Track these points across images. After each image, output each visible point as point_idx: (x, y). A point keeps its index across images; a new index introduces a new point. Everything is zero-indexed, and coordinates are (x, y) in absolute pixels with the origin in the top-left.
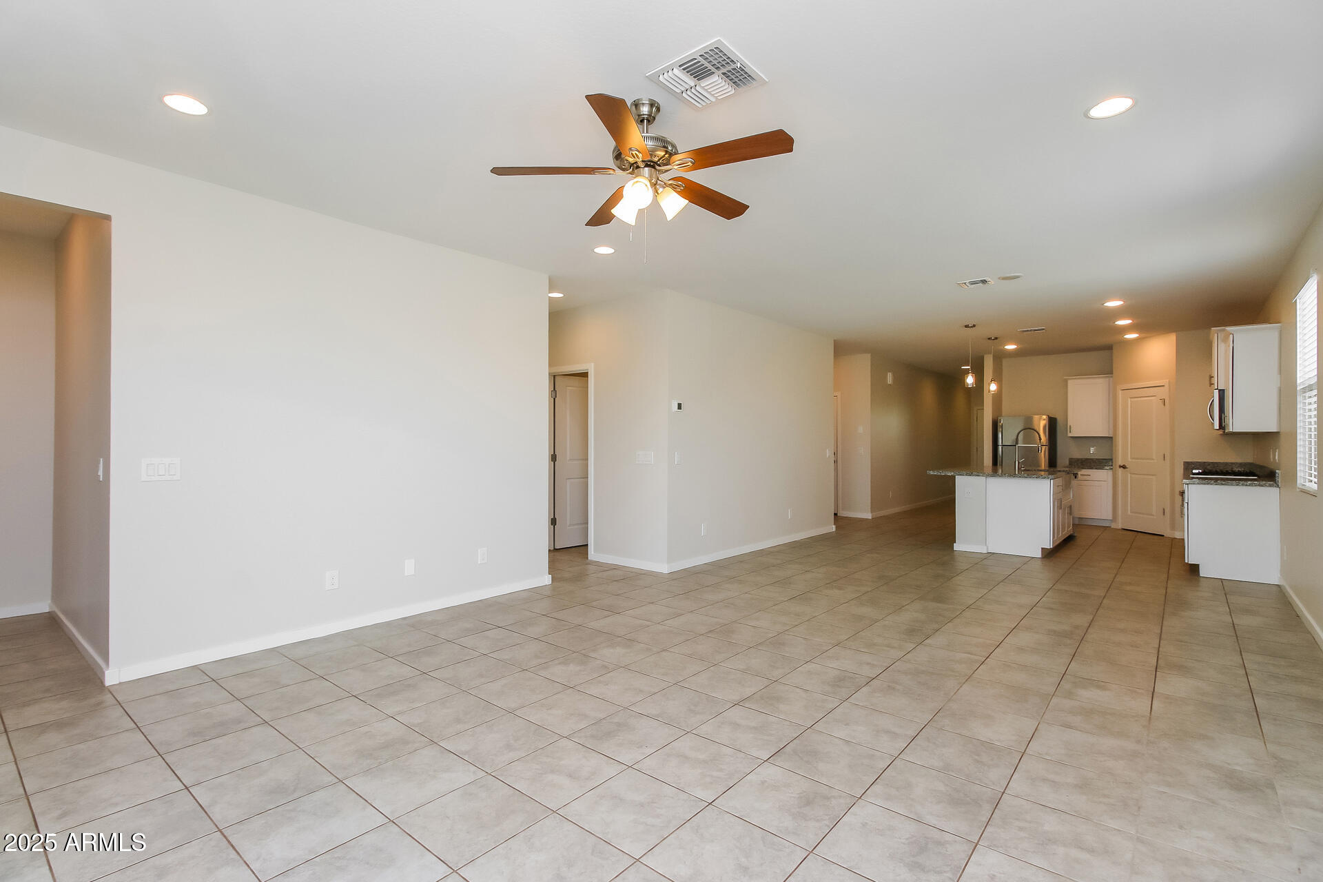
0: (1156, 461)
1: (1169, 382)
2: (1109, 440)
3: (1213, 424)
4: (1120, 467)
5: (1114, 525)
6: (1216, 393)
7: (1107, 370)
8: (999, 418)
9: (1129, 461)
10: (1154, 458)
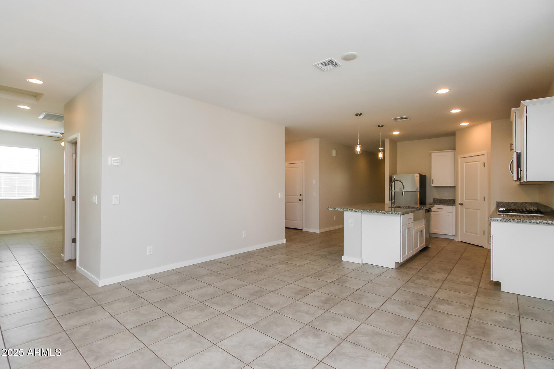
0: (479, 201)
1: (487, 152)
2: (454, 187)
3: (513, 177)
4: (460, 204)
5: (456, 239)
6: (515, 155)
7: (453, 147)
8: (393, 175)
9: (464, 201)
10: (478, 199)
